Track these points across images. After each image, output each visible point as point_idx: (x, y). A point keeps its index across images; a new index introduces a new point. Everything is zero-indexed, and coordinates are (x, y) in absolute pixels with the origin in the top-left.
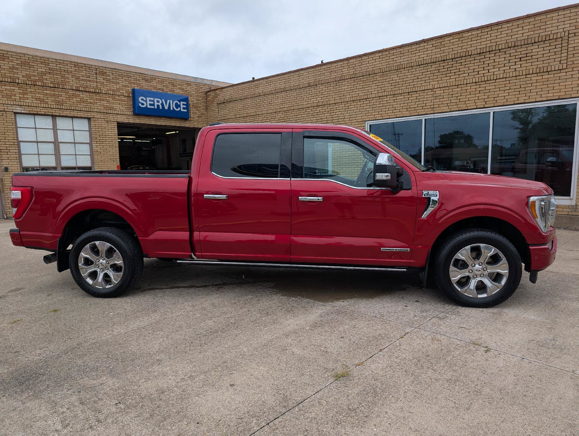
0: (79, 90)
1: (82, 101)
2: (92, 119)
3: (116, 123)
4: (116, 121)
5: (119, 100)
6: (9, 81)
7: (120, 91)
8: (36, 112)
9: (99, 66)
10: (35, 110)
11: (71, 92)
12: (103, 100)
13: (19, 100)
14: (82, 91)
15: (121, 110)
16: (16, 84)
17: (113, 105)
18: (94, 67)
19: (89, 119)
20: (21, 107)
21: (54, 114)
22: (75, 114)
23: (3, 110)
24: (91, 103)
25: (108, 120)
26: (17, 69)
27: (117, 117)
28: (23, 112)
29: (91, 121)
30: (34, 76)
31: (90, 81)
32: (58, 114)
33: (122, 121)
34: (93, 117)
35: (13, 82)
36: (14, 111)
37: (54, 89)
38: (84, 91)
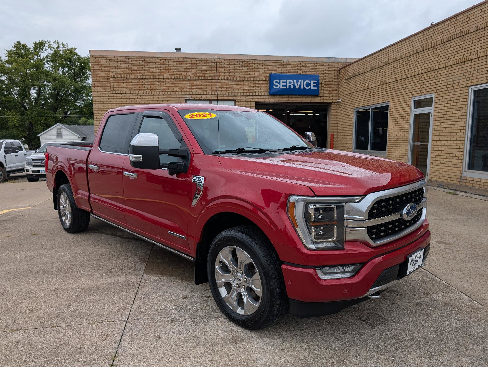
0: (229, 80)
1: (231, 88)
2: (236, 101)
3: (255, 103)
4: (254, 101)
5: (258, 84)
6: (183, 78)
7: (260, 77)
8: (199, 99)
9: (244, 60)
10: (198, 97)
11: (223, 82)
12: (246, 85)
13: (188, 91)
14: (230, 80)
15: (260, 92)
16: (188, 80)
17: (253, 89)
18: (241, 60)
19: (235, 101)
20: (190, 95)
21: (210, 99)
22: (225, 98)
23: (178, 98)
24: (236, 89)
25: (248, 101)
26: (189, 69)
27: (255, 98)
28: (190, 99)
29: (236, 102)
30: (199, 73)
31: (237, 72)
32: (213, 99)
33: (259, 101)
34: (237, 99)
35: (186, 79)
36: (185, 99)
37: (212, 80)
38: (232, 80)
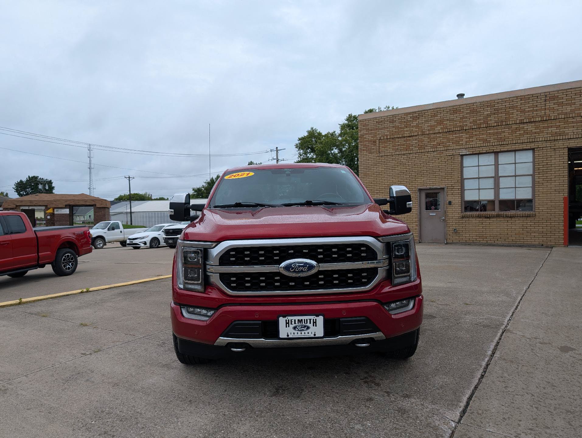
0: (524, 123)
1: (526, 132)
2: (535, 149)
3: (567, 149)
4: (566, 147)
5: (573, 122)
6: (459, 129)
7: (576, 112)
8: (478, 152)
9: (549, 92)
10: (477, 150)
11: (514, 126)
12: (552, 127)
13: (465, 144)
14: (526, 122)
15: (575, 133)
16: (465, 131)
17: (564, 130)
18: (544, 94)
19: (533, 149)
20: (466, 149)
21: (495, 150)
22: (517, 147)
23: (452, 154)
24: (535, 133)
25: (555, 147)
26: (466, 118)
27: (568, 142)
28: (467, 153)
29: (536, 151)
30: (480, 120)
31: (537, 110)
32: (499, 150)
33: (575, 146)
34: (537, 147)
35: (462, 130)
36: (460, 154)
37: (498, 127)
38: (529, 122)
